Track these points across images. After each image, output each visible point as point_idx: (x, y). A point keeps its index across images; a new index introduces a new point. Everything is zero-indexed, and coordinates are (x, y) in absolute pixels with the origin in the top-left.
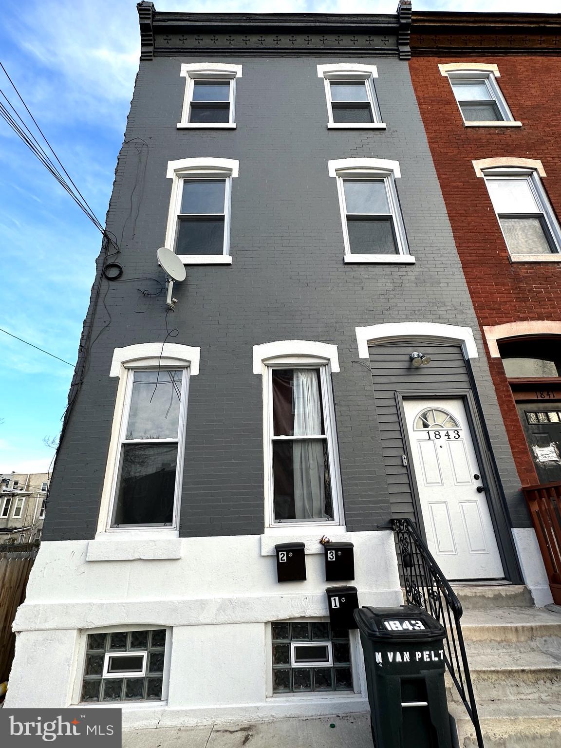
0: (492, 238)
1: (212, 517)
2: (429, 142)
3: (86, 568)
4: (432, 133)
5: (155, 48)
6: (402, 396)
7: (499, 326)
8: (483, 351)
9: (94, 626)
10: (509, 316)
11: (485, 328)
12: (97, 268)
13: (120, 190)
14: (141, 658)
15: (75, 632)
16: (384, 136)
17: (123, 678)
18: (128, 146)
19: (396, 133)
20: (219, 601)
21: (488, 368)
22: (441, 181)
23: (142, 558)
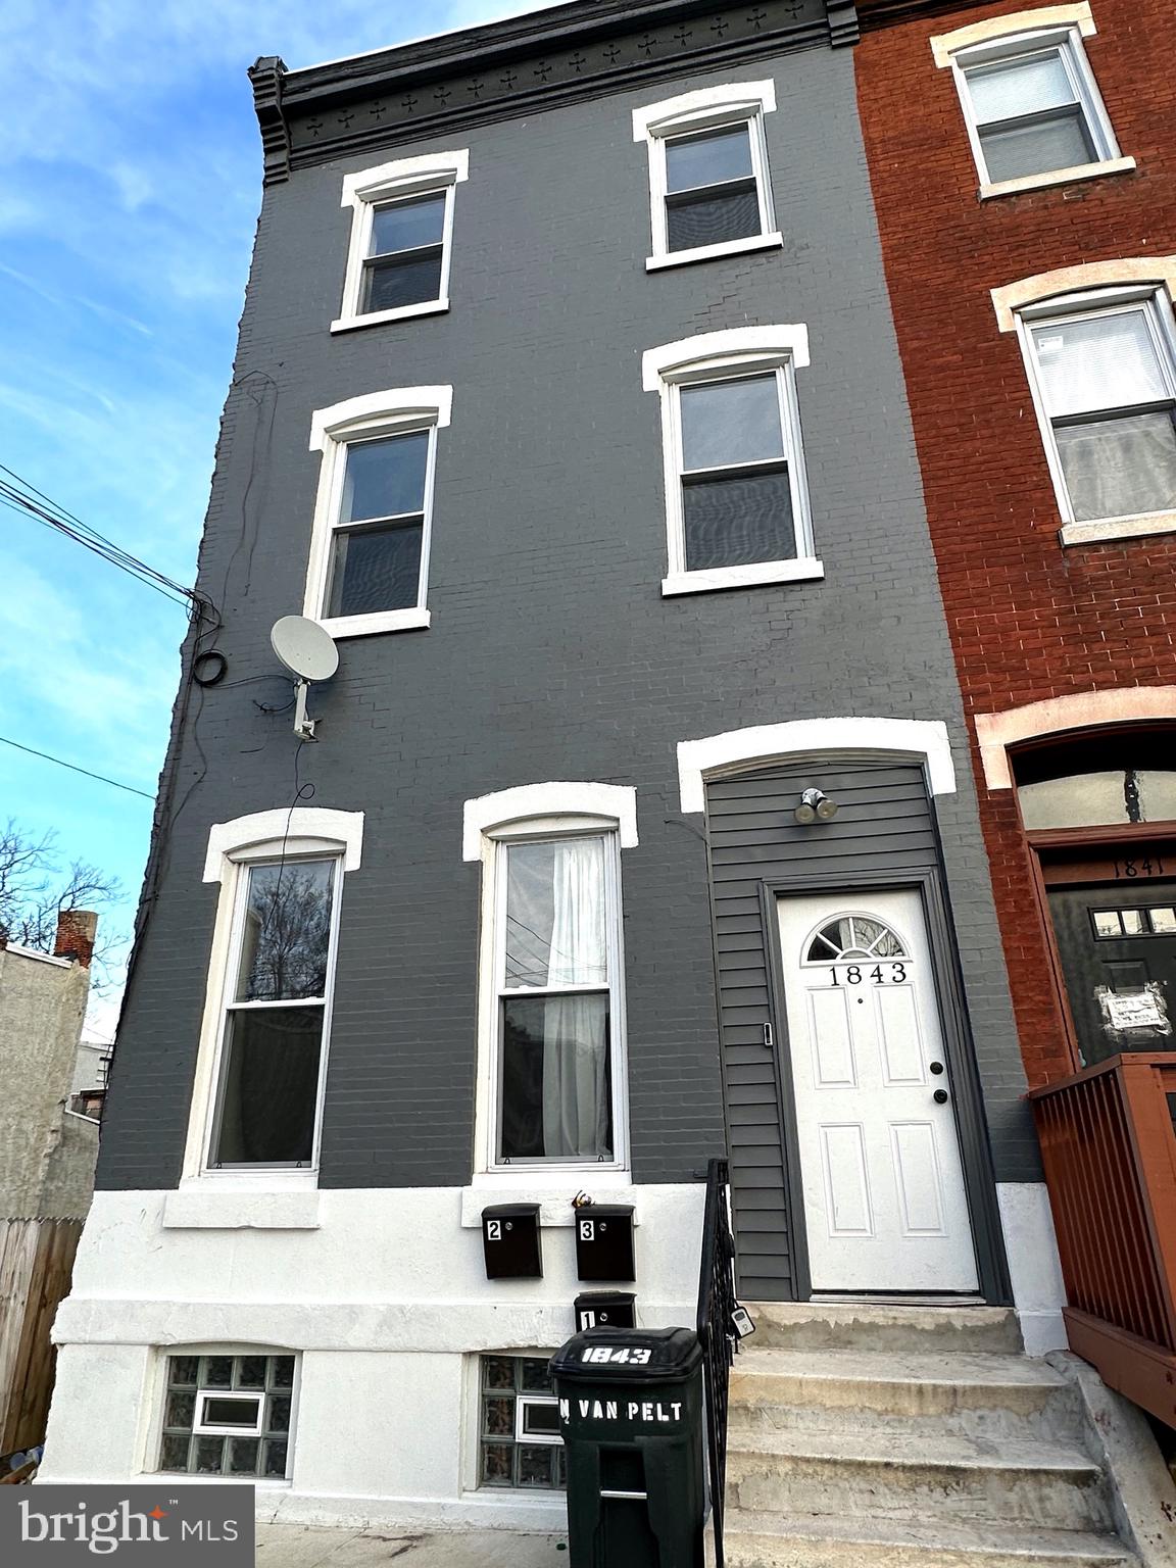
0: (1022, 488)
1: (376, 1150)
2: (886, 260)
3: (164, 1240)
4: (895, 233)
5: (292, 152)
6: (775, 892)
7: (1015, 711)
8: (969, 775)
9: (174, 1342)
10: (1042, 683)
11: (980, 719)
12: (182, 665)
13: (223, 492)
14: (256, 1404)
15: (146, 1350)
16: (776, 264)
17: (225, 1436)
18: (238, 392)
19: (805, 252)
20: (382, 1308)
21: (977, 815)
22: (907, 358)
23: (253, 1224)
